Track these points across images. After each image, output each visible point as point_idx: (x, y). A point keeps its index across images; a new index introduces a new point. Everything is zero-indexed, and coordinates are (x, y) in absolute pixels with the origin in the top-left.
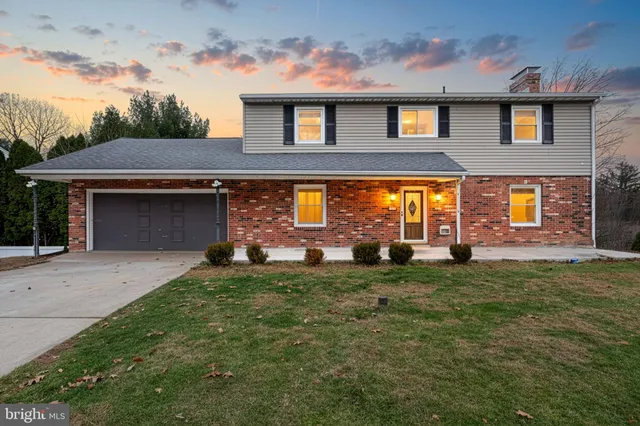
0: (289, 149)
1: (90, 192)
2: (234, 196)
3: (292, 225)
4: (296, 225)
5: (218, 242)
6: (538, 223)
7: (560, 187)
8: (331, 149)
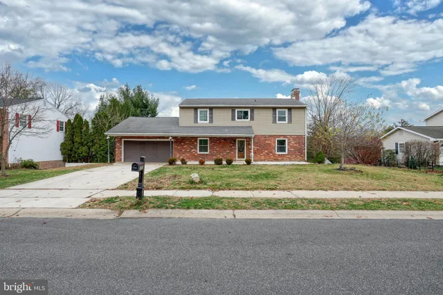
0: (196, 125)
1: (123, 140)
2: (176, 142)
3: (196, 153)
4: (199, 153)
5: (171, 158)
6: (286, 153)
7: (294, 139)
8: (211, 125)
